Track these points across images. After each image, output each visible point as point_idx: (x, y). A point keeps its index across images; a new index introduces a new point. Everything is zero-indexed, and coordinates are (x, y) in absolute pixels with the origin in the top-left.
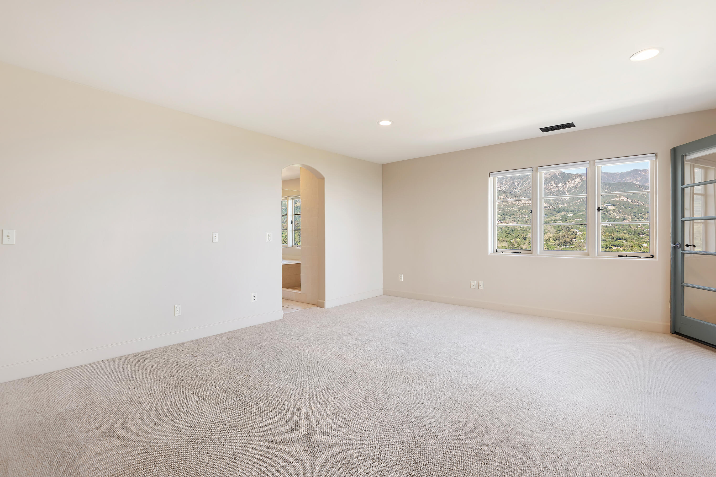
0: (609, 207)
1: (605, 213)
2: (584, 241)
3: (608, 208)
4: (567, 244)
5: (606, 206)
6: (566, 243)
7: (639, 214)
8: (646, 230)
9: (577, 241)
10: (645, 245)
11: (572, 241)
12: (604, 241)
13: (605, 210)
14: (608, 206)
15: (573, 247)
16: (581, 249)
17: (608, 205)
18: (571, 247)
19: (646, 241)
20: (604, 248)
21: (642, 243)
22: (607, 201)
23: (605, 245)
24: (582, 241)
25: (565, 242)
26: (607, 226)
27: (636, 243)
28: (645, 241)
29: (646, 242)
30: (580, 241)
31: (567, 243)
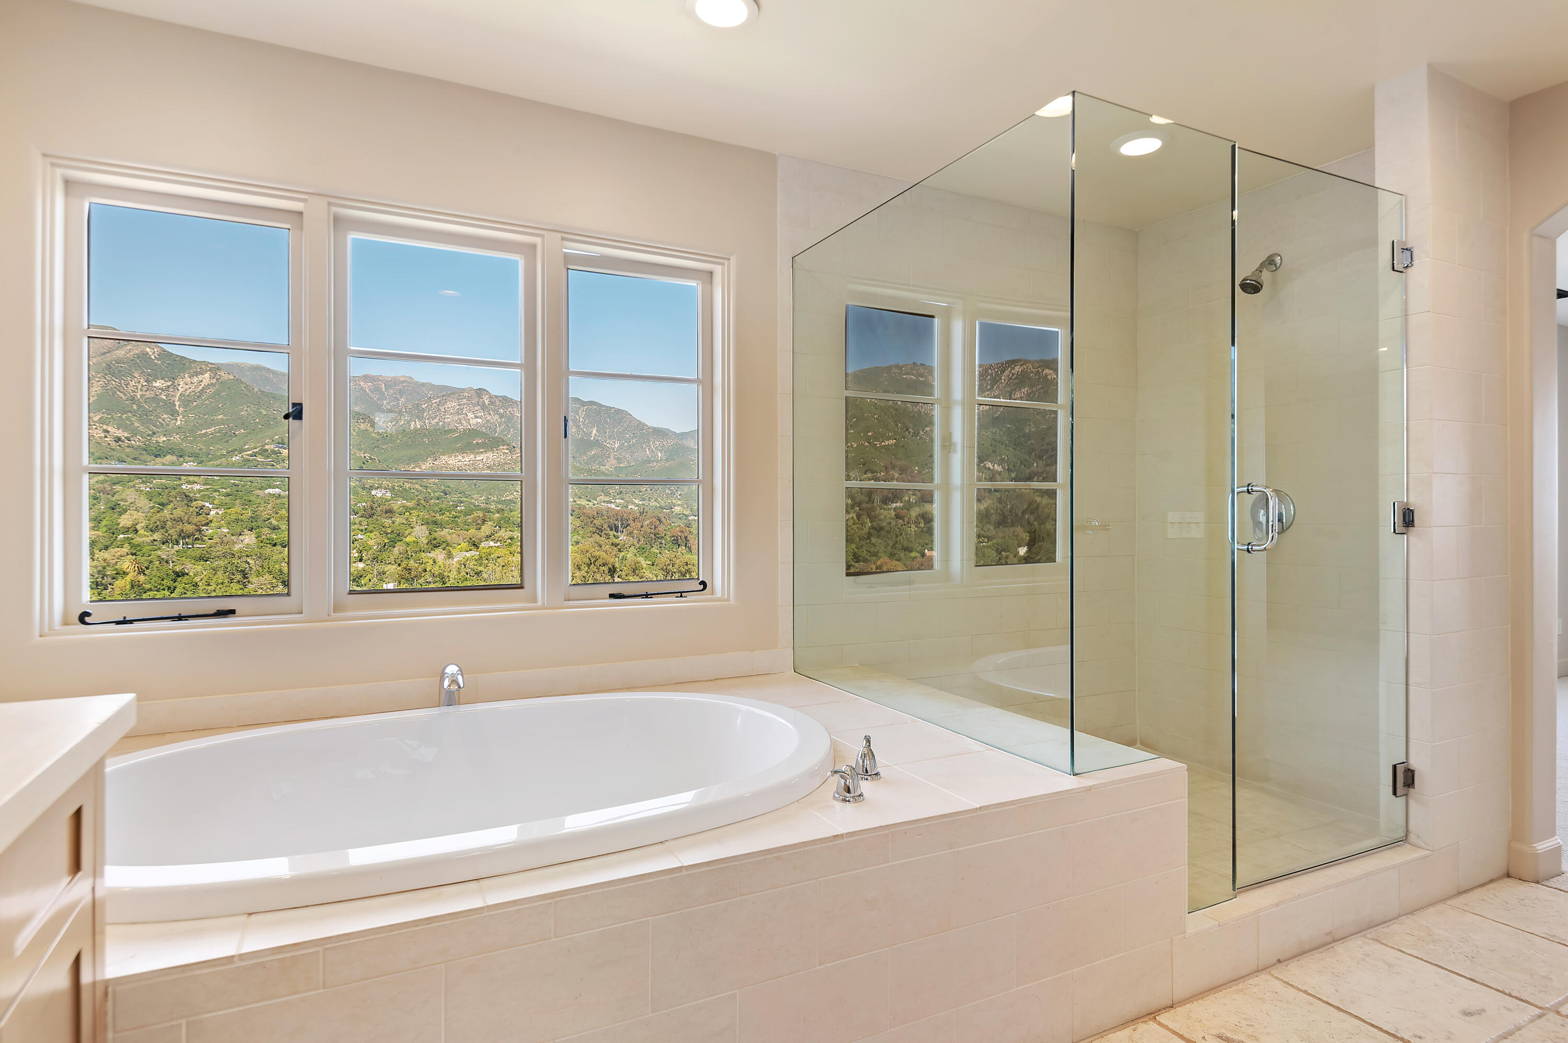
0: (282, 452)
1: (275, 464)
2: (228, 530)
3: (280, 453)
4: (187, 540)
6: (184, 538)
8: (358, 505)
9: (210, 531)
10: (360, 536)
11: (200, 531)
12: (278, 529)
13: (273, 458)
14: (280, 450)
15: (205, 546)
16: (228, 551)
17: (280, 445)
18: (198, 546)
19: (363, 528)
20: (279, 547)
21: (355, 532)
22: (277, 437)
23: (279, 540)
24: (223, 530)
25: (182, 535)
26: (279, 495)
28: (360, 528)
29: (362, 531)
30: (219, 530)
31: (189, 537)
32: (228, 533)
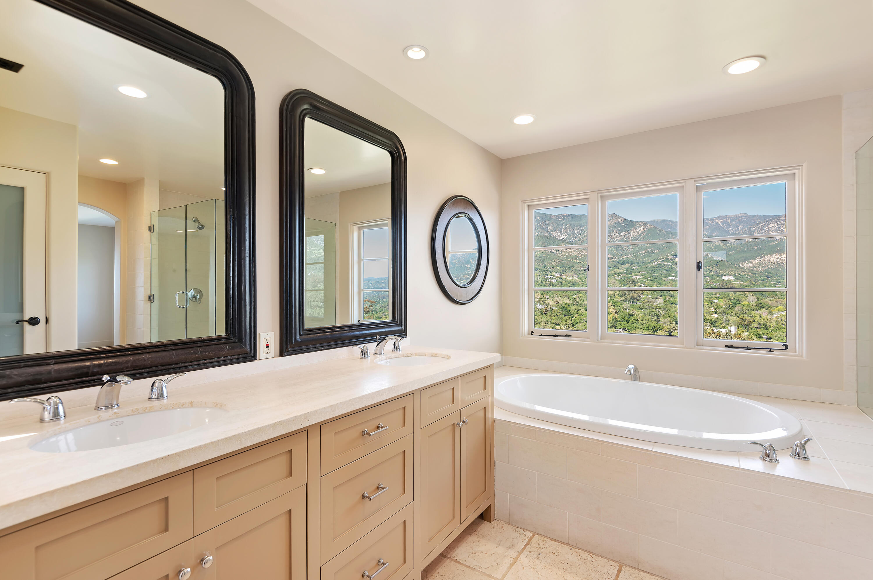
0: (675, 259)
1: (672, 265)
2: (651, 297)
3: (675, 260)
4: (634, 301)
5: (673, 258)
6: (633, 299)
7: (707, 267)
8: (715, 285)
9: (644, 297)
10: (715, 301)
11: (639, 296)
12: (673, 296)
13: (671, 262)
14: (675, 258)
15: (641, 303)
16: (651, 306)
17: (675, 256)
18: (639, 303)
19: (717, 296)
20: (674, 305)
21: (713, 299)
22: (673, 252)
23: (674, 302)
24: (649, 296)
25: (632, 298)
26: (674, 280)
27: (706, 299)
28: (716, 296)
29: (717, 298)
30: (647, 296)
31: (635, 299)
32: (651, 298)
